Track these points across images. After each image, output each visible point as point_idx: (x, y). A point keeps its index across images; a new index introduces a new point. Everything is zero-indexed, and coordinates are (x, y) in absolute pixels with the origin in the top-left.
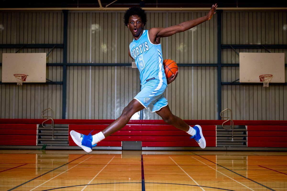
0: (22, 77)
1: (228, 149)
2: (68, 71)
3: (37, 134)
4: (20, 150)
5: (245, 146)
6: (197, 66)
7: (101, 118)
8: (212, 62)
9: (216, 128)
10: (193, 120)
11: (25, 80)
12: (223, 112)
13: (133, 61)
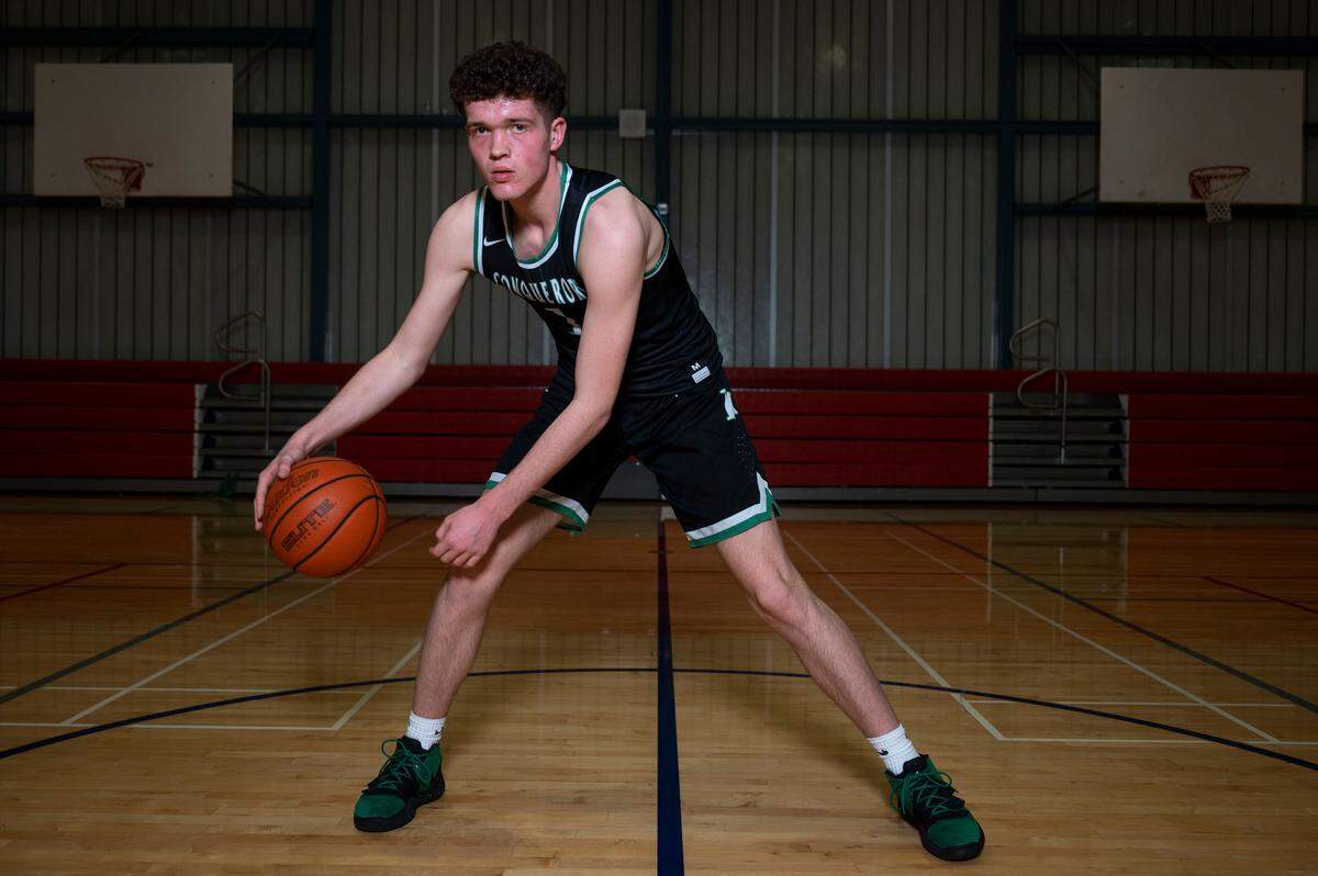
0: (123, 169)
1: (1043, 496)
2: (335, 151)
3: (197, 427)
4: (121, 495)
5: (1115, 484)
6: (910, 129)
7: (480, 359)
8: (974, 113)
9: (991, 404)
10: (886, 370)
11: (137, 184)
12: (1020, 334)
13: (624, 107)
